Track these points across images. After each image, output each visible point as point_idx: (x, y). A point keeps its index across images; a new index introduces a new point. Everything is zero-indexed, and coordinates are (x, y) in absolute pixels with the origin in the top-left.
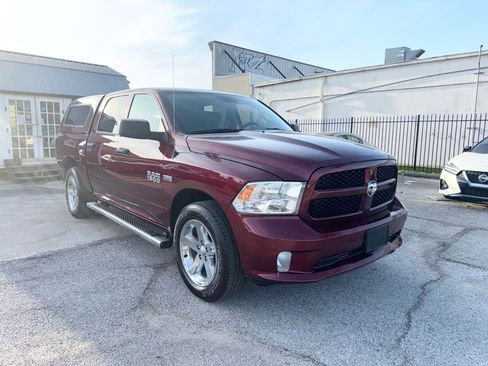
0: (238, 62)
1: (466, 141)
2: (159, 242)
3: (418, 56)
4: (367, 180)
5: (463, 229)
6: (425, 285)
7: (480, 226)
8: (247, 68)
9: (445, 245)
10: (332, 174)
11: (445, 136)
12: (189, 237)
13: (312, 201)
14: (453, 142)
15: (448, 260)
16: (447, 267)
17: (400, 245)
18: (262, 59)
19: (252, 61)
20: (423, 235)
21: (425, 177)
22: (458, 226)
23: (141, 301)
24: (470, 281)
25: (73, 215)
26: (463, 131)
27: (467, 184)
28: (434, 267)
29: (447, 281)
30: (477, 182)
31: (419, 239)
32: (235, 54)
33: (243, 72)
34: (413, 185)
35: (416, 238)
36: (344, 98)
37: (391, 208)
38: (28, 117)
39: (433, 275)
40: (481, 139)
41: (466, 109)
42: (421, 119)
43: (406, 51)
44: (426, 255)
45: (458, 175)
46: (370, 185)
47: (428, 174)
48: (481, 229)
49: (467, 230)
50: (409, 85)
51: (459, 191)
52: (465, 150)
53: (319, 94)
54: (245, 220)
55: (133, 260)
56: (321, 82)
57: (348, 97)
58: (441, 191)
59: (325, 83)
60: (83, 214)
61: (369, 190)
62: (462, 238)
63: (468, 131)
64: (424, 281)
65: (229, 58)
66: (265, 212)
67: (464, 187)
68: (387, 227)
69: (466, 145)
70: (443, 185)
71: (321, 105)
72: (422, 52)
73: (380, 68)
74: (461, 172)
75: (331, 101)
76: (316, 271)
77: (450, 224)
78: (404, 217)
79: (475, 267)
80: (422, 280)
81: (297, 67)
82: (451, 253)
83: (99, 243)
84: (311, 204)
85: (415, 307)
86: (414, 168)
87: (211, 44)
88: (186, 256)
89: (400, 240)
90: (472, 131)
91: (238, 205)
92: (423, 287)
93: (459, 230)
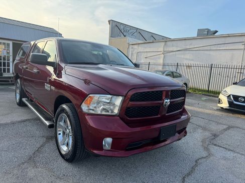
0: (123, 31)
1: (236, 79)
2: (48, 124)
3: (214, 33)
4: (164, 98)
5: (227, 127)
6: (198, 160)
7: (237, 126)
8: (127, 34)
9: (215, 136)
10: (141, 93)
11: (225, 76)
12: (62, 123)
13: (128, 108)
14: (229, 79)
15: (215, 145)
16: (213, 149)
17: (185, 136)
18: (135, 31)
19: (130, 31)
20: (204, 129)
21: (213, 96)
22: (225, 125)
23: (30, 159)
24: (225, 159)
25: (18, 104)
26: (234, 74)
27: (232, 102)
28: (206, 149)
29: (212, 158)
30: (238, 101)
31: (201, 131)
32: (122, 27)
33: (125, 36)
34: (206, 101)
35: (200, 131)
36: (174, 53)
37: (181, 114)
38: (8, 51)
39: (205, 154)
40: (241, 79)
41: (237, 62)
42: (213, 66)
43: (209, 31)
44: (203, 141)
45: (228, 97)
46: (166, 101)
47: (215, 95)
48: (237, 127)
49: (229, 128)
50: (208, 48)
51: (228, 105)
52: (234, 84)
53: (162, 50)
54: (87, 117)
55: (38, 132)
56: (163, 44)
57: (177, 53)
58: (219, 105)
59: (165, 45)
60: (21, 104)
61: (164, 103)
62: (226, 132)
63: (237, 74)
64: (198, 157)
65: (118, 29)
66: (99, 113)
67: (230, 103)
68: (175, 126)
69: (236, 81)
70: (219, 102)
71: (163, 55)
72: (216, 32)
73: (194, 39)
74: (230, 95)
75: (168, 54)
76: (127, 150)
77: (220, 124)
78: (188, 120)
79: (230, 150)
80: (197, 156)
81: (153, 35)
82: (218, 141)
83: (24, 121)
84: (126, 110)
85: (189, 174)
86: (208, 91)
87: (109, 21)
88: (60, 134)
89: (186, 133)
90: (239, 74)
91: (84, 108)
92: (196, 161)
93: (225, 127)
